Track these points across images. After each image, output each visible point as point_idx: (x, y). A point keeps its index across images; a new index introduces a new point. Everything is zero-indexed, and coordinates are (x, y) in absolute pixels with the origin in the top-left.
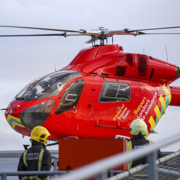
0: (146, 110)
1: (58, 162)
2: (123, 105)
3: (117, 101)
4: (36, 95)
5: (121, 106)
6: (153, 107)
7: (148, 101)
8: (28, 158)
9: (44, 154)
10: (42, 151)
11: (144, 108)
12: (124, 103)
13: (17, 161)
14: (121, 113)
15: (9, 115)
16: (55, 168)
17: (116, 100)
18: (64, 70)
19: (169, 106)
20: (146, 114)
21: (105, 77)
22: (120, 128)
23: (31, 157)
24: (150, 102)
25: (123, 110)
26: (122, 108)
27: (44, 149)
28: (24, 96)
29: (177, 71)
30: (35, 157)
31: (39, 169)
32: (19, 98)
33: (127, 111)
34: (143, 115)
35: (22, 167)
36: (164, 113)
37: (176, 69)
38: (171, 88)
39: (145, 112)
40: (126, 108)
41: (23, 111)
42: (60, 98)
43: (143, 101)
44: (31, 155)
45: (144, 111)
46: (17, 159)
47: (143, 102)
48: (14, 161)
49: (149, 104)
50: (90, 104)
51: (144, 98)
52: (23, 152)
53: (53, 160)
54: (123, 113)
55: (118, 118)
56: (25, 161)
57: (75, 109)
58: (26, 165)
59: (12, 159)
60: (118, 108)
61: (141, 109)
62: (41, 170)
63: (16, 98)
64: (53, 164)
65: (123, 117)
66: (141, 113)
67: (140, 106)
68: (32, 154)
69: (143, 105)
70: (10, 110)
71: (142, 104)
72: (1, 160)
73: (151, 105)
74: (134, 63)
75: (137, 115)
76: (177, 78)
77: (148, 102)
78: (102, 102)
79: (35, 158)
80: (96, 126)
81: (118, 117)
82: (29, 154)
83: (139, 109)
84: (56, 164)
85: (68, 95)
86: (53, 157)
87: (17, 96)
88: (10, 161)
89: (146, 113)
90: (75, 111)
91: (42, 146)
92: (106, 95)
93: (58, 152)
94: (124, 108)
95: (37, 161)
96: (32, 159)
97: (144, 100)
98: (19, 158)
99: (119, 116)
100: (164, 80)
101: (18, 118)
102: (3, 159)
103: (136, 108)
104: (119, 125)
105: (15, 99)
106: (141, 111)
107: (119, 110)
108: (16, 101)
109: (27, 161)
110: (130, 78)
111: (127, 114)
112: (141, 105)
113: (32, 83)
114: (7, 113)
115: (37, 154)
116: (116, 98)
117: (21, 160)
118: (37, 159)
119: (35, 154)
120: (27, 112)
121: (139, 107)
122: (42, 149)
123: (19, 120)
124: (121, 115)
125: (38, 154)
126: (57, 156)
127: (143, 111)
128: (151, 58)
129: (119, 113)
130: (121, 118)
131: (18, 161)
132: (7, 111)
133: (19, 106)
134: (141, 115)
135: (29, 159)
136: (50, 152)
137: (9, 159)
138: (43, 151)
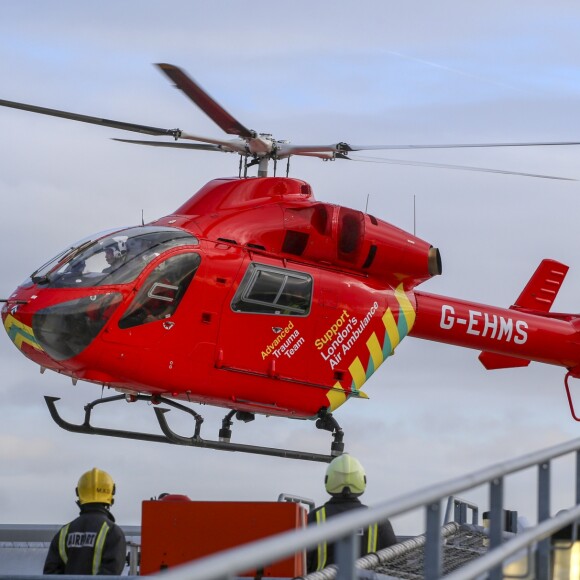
0: (345, 342)
1: (139, 555)
2: (291, 323)
3: (277, 313)
4: (80, 276)
5: (285, 325)
6: (365, 336)
7: (354, 321)
8: (70, 543)
9: (109, 534)
10: (105, 528)
11: (342, 336)
12: (294, 321)
13: (43, 549)
14: (283, 342)
15: (9, 316)
16: (132, 568)
17: (274, 310)
18: (158, 225)
19: (406, 337)
20: (344, 351)
21: (255, 253)
22: (276, 378)
23: (77, 541)
24: (359, 323)
25: (288, 335)
26: (287, 330)
27: (109, 524)
28: (53, 274)
29: (432, 258)
30: (87, 542)
31: (95, 571)
32: (39, 278)
33: (298, 338)
34: (336, 352)
35: (54, 565)
36: (392, 353)
37: (430, 253)
38: (417, 295)
39: (344, 346)
40: (297, 332)
41: (41, 312)
42: (135, 290)
43: (342, 320)
44: (78, 536)
45: (341, 345)
46: (41, 544)
47: (339, 323)
48: (34, 550)
49: (355, 328)
50: (208, 312)
51: (345, 312)
52: (59, 529)
53: (128, 550)
54: (288, 342)
55: (275, 352)
56: (62, 551)
57: (169, 319)
58: (65, 559)
59: (31, 544)
60: (277, 330)
61: (335, 338)
62: (98, 574)
63: (33, 279)
64: (128, 559)
65: (287, 353)
66: (333, 348)
67: (332, 331)
68: (81, 534)
69: (340, 330)
70: (13, 305)
71: (337, 325)
72: (4, 547)
73: (359, 332)
74: (328, 226)
75: (321, 351)
76: (432, 275)
77: (352, 324)
78: (239, 311)
79: (86, 545)
80: (216, 367)
81: (273, 351)
82: (72, 534)
83: (328, 337)
84: (134, 558)
85: (156, 284)
86: (129, 543)
87: (36, 272)
88: (25, 550)
89: (345, 348)
90: (168, 325)
91: (106, 517)
92: (250, 297)
93: (140, 530)
94: (292, 332)
95: (92, 550)
96: (79, 546)
97: (345, 317)
98: (48, 544)
99: (277, 348)
100: (401, 276)
101: (29, 325)
102: (9, 544)
103: (321, 336)
104: (274, 369)
105: (30, 280)
106: (331, 342)
107: (280, 334)
108: (33, 284)
109: (68, 550)
110: (316, 262)
111: (297, 346)
112: (335, 328)
113: (76, 247)
114: (6, 310)
115: (91, 534)
116: (274, 304)
117: (54, 548)
118: (92, 545)
119: (87, 534)
120: (53, 312)
121: (330, 334)
122: (105, 524)
123: (29, 330)
124: (283, 348)
125: (95, 534)
126: (137, 540)
127: (337, 342)
128: (374, 220)
129: (277, 342)
130: (282, 353)
131: (47, 550)
132: (8, 304)
133: (34, 297)
134: (331, 351)
135: (73, 546)
136: (124, 530)
137: (22, 544)
138: (108, 528)
